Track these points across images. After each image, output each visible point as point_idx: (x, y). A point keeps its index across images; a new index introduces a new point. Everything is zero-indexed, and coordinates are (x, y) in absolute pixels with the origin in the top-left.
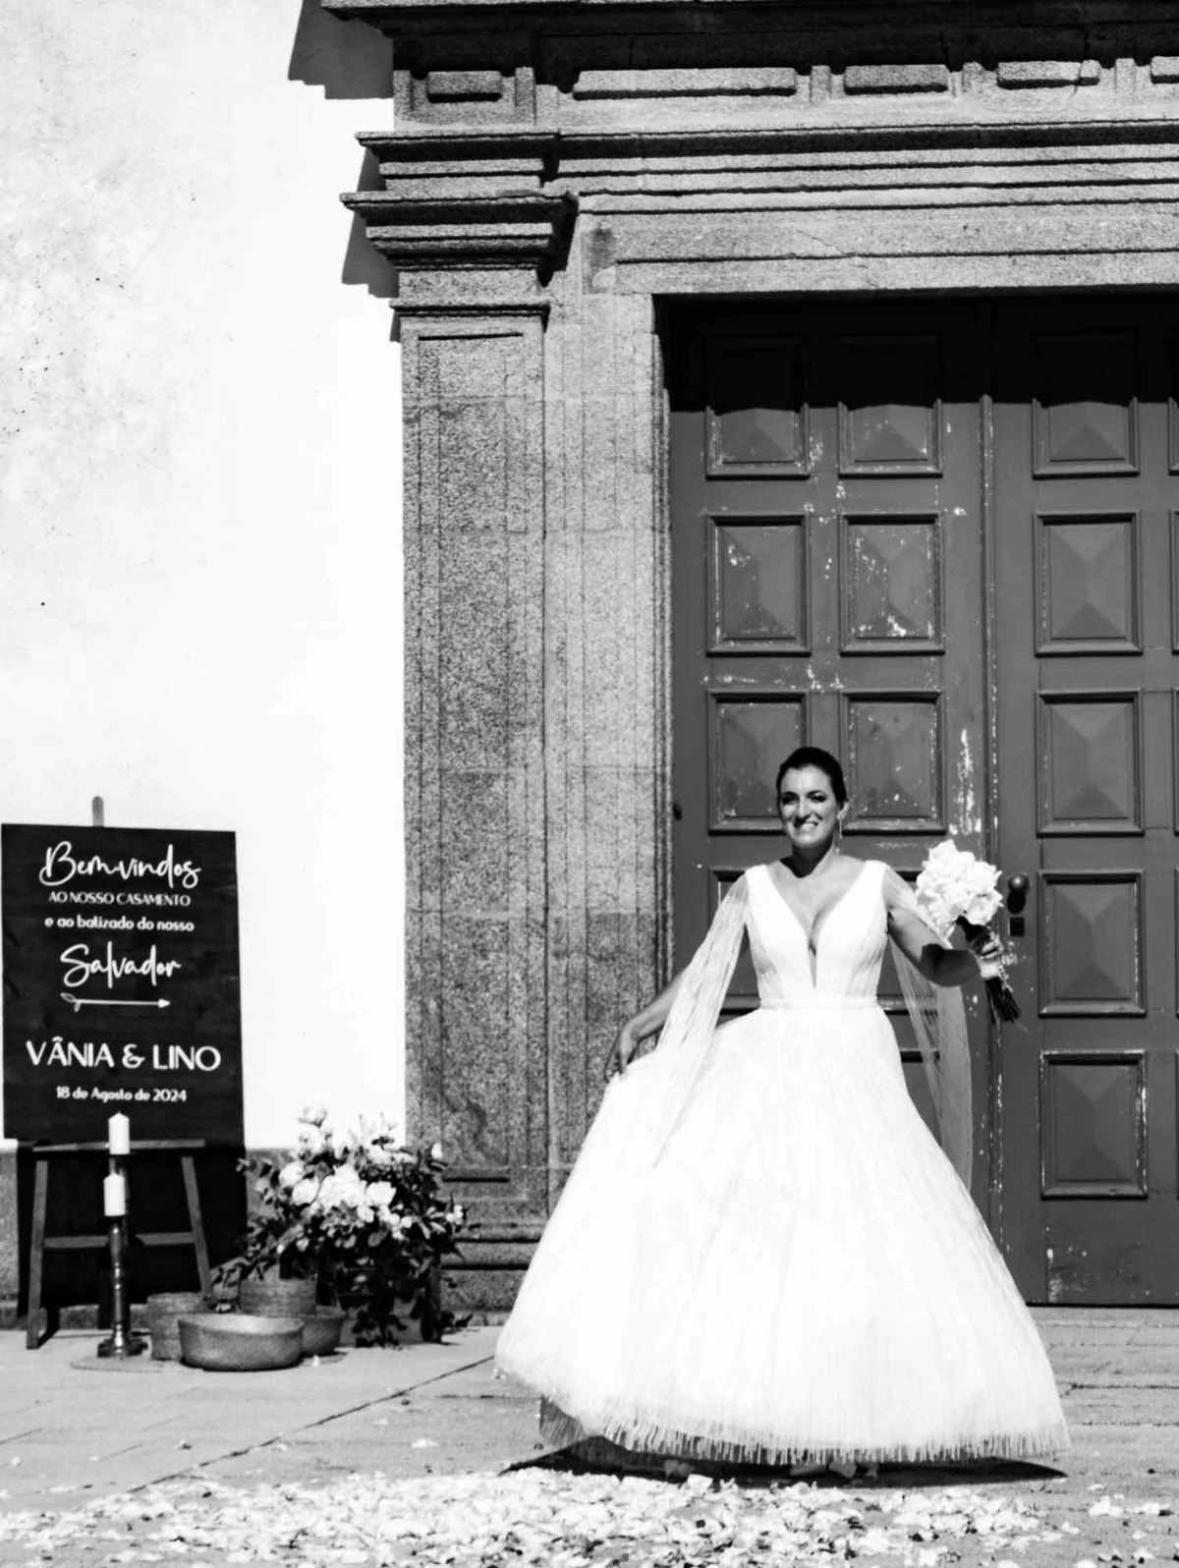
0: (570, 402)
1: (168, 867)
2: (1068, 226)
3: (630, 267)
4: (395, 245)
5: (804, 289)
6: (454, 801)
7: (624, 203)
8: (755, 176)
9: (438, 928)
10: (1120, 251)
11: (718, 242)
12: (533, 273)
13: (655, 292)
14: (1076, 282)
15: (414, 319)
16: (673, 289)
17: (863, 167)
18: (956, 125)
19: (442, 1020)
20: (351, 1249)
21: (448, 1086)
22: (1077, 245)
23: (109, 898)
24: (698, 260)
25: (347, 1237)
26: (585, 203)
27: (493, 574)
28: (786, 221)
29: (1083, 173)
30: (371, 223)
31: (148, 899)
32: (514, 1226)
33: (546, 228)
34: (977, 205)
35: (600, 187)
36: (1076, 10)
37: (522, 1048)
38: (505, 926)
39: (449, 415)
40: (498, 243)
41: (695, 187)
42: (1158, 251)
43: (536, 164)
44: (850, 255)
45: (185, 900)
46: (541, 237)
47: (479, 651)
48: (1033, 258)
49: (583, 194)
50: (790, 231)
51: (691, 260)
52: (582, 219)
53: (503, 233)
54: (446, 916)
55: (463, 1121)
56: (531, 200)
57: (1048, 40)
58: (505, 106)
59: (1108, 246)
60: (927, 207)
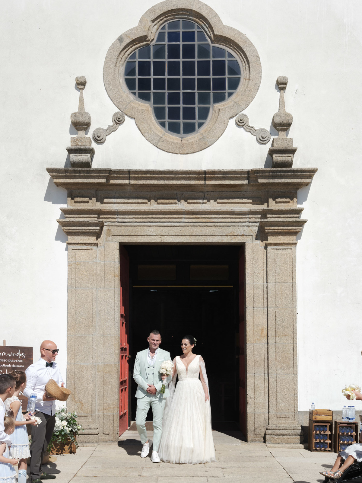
0: (102, 263)
1: (19, 354)
2: (201, 231)
3: (114, 237)
4: (68, 230)
5: (149, 242)
6: (78, 341)
7: (113, 224)
8: (140, 219)
9: (74, 366)
10: (211, 236)
11: (132, 232)
12: (95, 237)
13: (119, 241)
14: (202, 241)
15: (71, 245)
16: (123, 241)
17: (161, 218)
18: (180, 210)
19: (74, 385)
20: (58, 435)
21: (76, 398)
22: (203, 234)
23: (6, 361)
24: (128, 236)
25: (57, 432)
26: (105, 224)
27: (86, 296)
28: (146, 228)
29: (204, 220)
30: (63, 226)
31: (15, 361)
32: (89, 426)
33: (98, 228)
34: (183, 226)
35: (109, 221)
36: (203, 189)
37: (91, 390)
38: (88, 366)
39: (78, 265)
40: (89, 230)
41: (128, 221)
42: (218, 236)
43: (96, 216)
44: (158, 235)
45: (22, 361)
46: (97, 229)
47: (83, 312)
48: (194, 237)
49: (105, 222)
50: (146, 230)
51: (127, 236)
52: (105, 227)
53: (90, 229)
54: (76, 364)
55: (78, 405)
56: (96, 222)
57: (197, 195)
58: (90, 204)
59: (208, 234)
60: (173, 226)
